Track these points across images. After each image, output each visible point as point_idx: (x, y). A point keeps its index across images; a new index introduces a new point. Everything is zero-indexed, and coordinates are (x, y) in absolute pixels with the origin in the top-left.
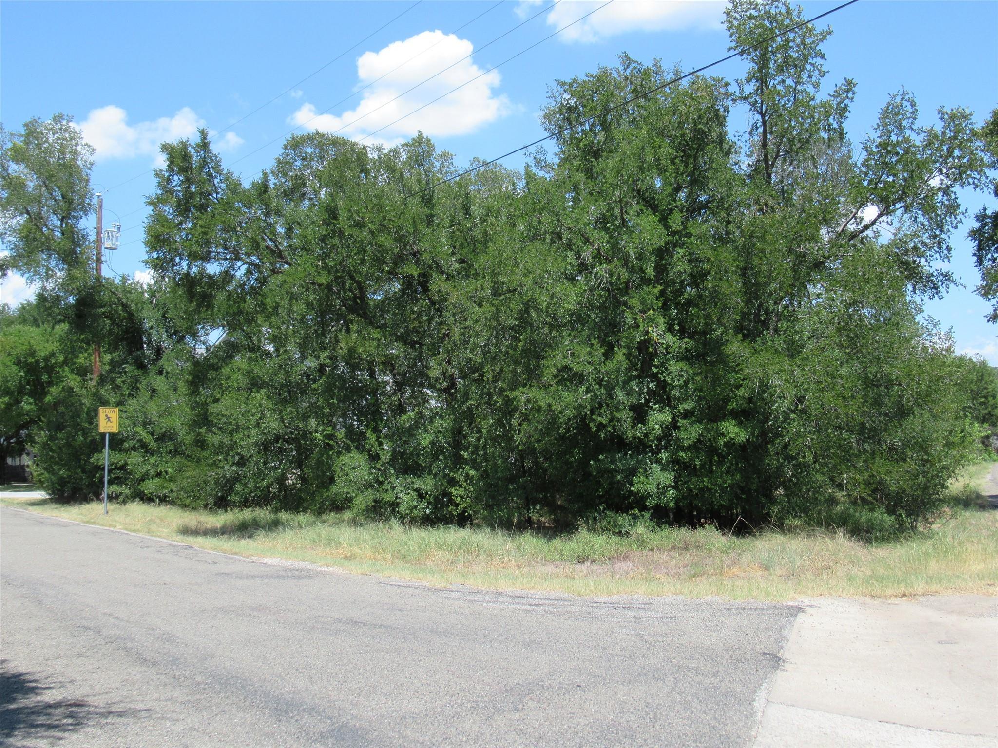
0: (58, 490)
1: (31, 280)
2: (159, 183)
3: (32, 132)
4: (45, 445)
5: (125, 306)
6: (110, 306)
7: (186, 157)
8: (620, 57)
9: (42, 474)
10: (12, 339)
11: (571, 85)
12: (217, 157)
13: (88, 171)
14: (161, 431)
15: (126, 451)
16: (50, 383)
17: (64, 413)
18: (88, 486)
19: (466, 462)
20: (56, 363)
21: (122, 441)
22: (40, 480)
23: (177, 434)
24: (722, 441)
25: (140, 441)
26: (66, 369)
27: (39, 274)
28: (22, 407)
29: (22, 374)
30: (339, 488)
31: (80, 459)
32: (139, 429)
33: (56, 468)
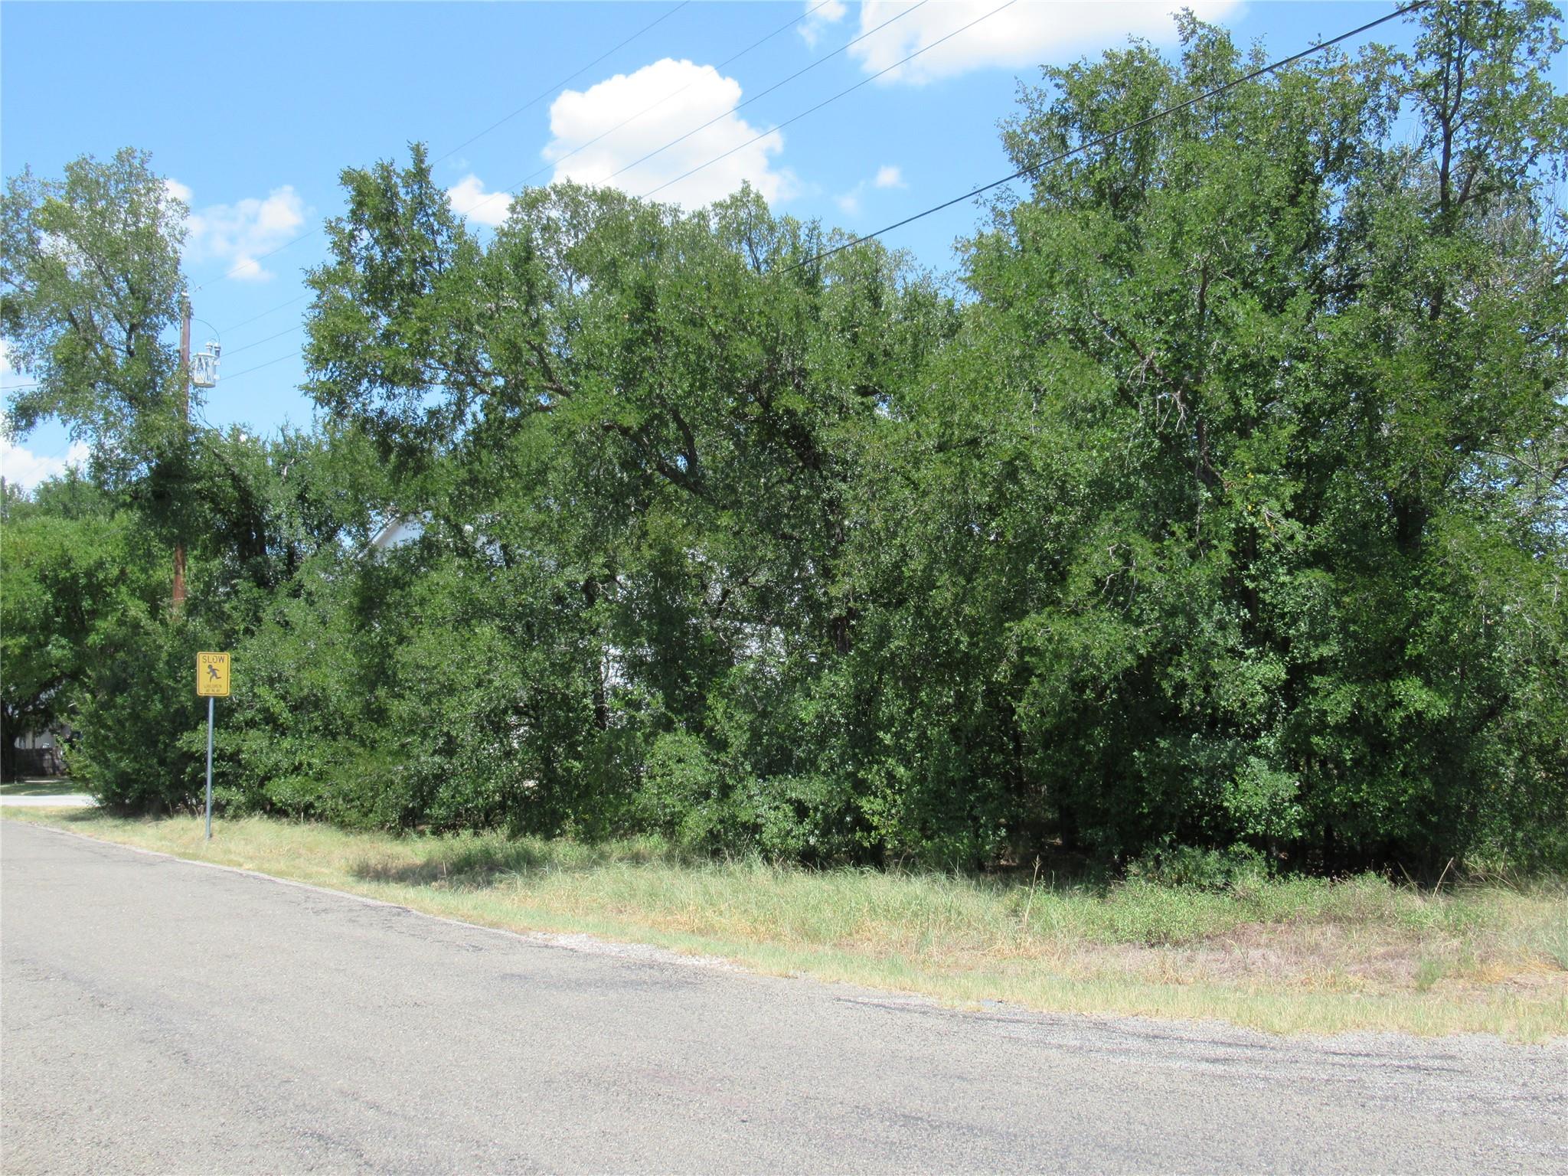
0: (115, 794)
1: (77, 435)
2: (335, 243)
3: (80, 181)
4: (95, 719)
5: (235, 478)
6: (211, 478)
7: (388, 192)
8: (1176, 17)
9: (86, 766)
10: (32, 538)
11: (1068, 76)
12: (442, 195)
13: (177, 246)
14: (301, 694)
15: (239, 729)
16: (94, 614)
17: (125, 662)
18: (169, 788)
19: (887, 751)
20: (105, 580)
21: (231, 711)
22: (83, 776)
23: (327, 699)
24: (1398, 715)
25: (266, 710)
26: (123, 589)
27: (92, 422)
28: (49, 653)
29: (48, 597)
30: (648, 796)
31: (158, 741)
32: (262, 691)
33: (112, 756)
